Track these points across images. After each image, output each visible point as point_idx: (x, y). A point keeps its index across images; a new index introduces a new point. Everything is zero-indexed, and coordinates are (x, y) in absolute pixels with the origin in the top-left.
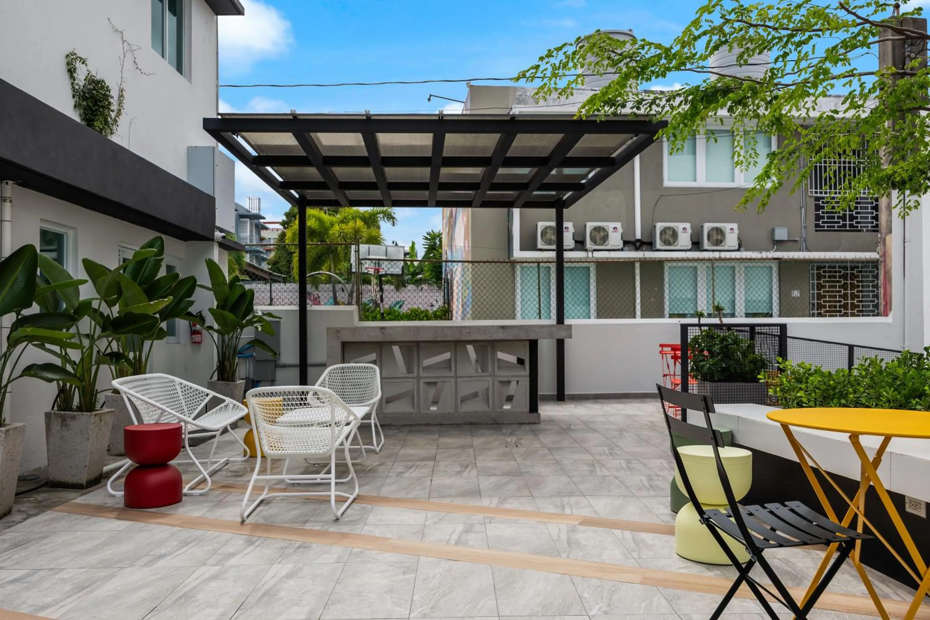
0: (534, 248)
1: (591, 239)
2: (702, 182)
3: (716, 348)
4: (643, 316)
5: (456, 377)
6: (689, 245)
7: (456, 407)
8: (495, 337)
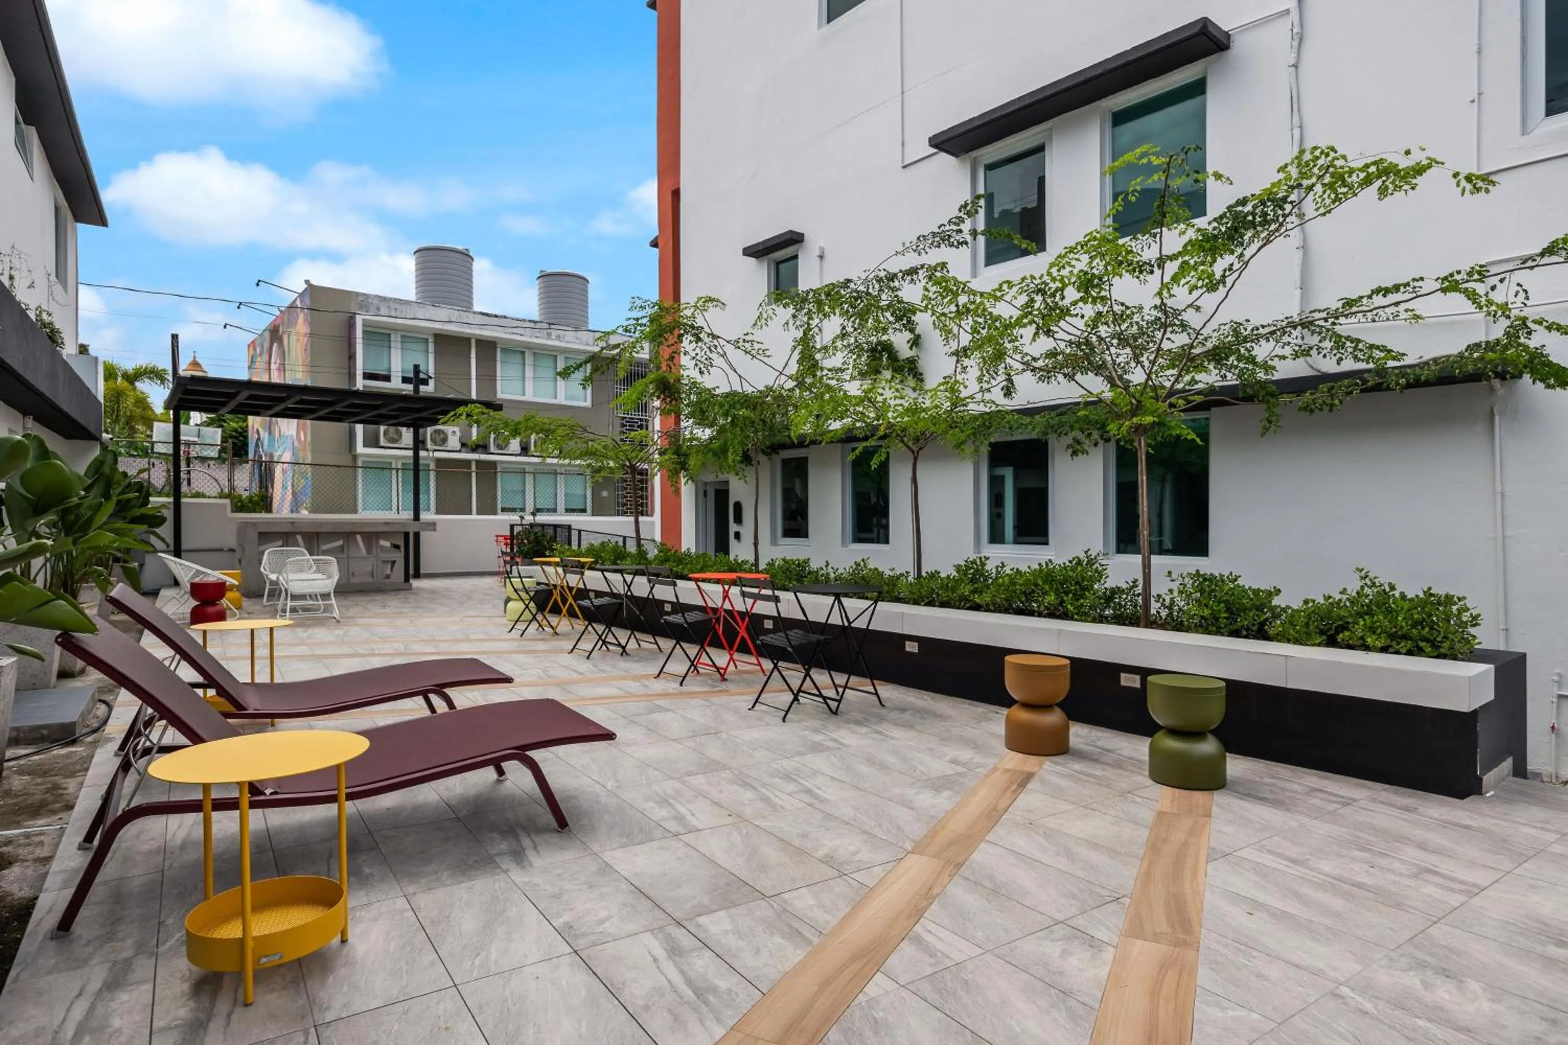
0: (377, 445)
1: (432, 439)
2: (529, 397)
3: (532, 538)
4: (478, 513)
5: (348, 558)
6: (519, 451)
7: (348, 580)
8: (380, 529)
